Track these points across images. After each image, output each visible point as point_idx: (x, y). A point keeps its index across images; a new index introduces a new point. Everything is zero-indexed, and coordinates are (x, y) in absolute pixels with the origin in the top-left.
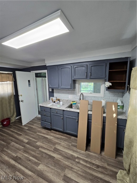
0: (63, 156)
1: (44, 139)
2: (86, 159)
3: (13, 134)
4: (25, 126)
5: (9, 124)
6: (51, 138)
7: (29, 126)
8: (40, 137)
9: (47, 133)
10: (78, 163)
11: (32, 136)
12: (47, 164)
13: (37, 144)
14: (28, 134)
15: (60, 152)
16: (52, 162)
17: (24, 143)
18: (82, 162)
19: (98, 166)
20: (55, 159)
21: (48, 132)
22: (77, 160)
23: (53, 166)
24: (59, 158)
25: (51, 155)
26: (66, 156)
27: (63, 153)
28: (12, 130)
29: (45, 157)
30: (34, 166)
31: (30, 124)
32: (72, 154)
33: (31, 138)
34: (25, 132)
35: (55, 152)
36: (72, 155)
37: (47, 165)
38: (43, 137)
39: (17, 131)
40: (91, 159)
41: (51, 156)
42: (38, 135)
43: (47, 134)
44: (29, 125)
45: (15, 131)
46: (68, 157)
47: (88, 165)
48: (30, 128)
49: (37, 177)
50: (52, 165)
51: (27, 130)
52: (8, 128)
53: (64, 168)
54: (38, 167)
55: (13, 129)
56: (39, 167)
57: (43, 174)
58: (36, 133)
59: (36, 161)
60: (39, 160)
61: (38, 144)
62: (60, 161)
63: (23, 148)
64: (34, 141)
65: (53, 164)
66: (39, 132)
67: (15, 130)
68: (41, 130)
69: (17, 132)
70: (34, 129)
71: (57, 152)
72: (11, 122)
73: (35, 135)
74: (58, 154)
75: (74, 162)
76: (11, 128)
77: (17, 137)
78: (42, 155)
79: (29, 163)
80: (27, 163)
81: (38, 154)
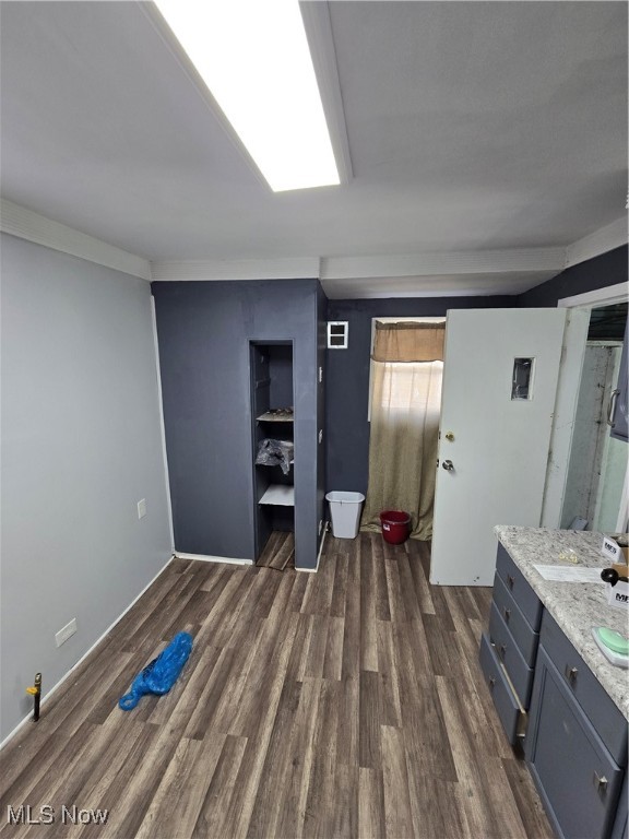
1: (433, 757)
3: (376, 586)
4: (437, 591)
5: (401, 542)
6: (469, 812)
7: (446, 609)
8: (428, 716)
9: (479, 741)
11: (410, 663)
12: (411, 758)
13: (384, 728)
14: (406, 641)
17: (358, 665)
21: (492, 750)
28: (387, 568)
31: (459, 603)
33: (394, 671)
34: (410, 618)
38: (436, 735)
39: (394, 590)
42: (434, 688)
43: (473, 748)
44: (451, 603)
45: (390, 584)
48: (439, 621)
51: (425, 617)
52: (385, 555)
55: (393, 567)
58: (437, 669)
60: (306, 819)
61: (389, 739)
63: (340, 678)
64: (389, 703)
66: (451, 683)
67: (393, 579)
68: (472, 687)
69: (390, 593)
70: (453, 643)
72: (416, 537)
73: (423, 677)
76: (393, 557)
77: (372, 611)
78: (339, 818)
79: (287, 764)
80: (284, 759)
81: (337, 783)
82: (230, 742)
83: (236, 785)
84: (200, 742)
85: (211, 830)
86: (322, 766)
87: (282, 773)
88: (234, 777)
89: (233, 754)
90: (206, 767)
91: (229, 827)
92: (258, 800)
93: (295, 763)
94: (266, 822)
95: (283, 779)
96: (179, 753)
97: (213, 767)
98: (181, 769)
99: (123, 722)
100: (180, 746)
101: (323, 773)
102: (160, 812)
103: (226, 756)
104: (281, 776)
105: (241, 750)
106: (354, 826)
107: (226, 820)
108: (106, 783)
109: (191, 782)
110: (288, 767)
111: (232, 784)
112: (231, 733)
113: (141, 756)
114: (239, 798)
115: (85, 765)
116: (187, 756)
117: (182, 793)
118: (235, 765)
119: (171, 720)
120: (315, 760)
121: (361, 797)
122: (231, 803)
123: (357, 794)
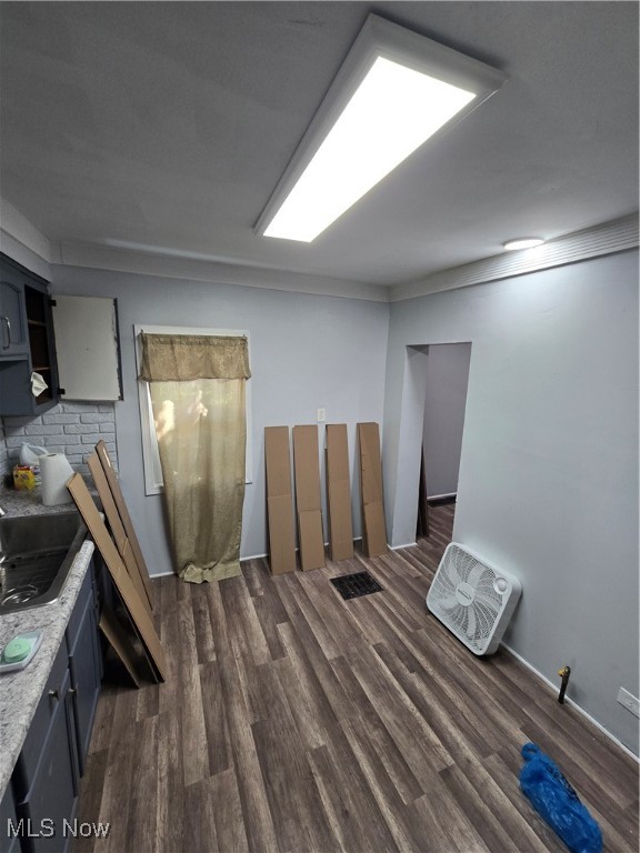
0: (227, 702)
2: (193, 640)
10: (217, 650)
12: (292, 728)
15: (215, 728)
16: (274, 717)
18: (210, 644)
19: (198, 613)
20: (258, 720)
22: (213, 658)
23: (280, 701)
24: (244, 708)
25: (254, 748)
26: (219, 696)
27: (214, 714)
29: (283, 764)
30: (338, 765)
32: (199, 683)
35: (232, 745)
36: (203, 680)
37: (293, 724)
40: (185, 631)
41: (256, 747)
46: (219, 685)
47: (209, 629)
49: (339, 715)
50: (282, 708)
53: (258, 673)
54: (325, 747)
56: (322, 743)
57: (321, 710)
59: (319, 780)
60: (311, 774)
62: (250, 699)
65: (276, 707)
71: (228, 740)
74: (230, 728)
75: (225, 660)
78: (285, 792)
79: (352, 805)
80: (358, 810)
81: (298, 820)
82: (416, 790)
83: (379, 759)
84: (438, 770)
85: (371, 726)
86: (319, 829)
87: (352, 796)
88: (386, 765)
89: (403, 780)
90: (413, 757)
91: (362, 735)
92: (356, 763)
93: (346, 814)
94: (340, 753)
95: (347, 791)
96: (442, 750)
97: (408, 760)
98: (428, 743)
99: (513, 741)
100: (449, 756)
101: (314, 821)
102: (410, 714)
103: (407, 774)
104: (350, 792)
105: (401, 790)
106: (271, 794)
107: (366, 736)
108: (460, 705)
109: (412, 741)
110: (350, 804)
111: (383, 759)
112: (423, 798)
113: (462, 730)
114: (370, 754)
115: (486, 703)
116: (436, 754)
117: (409, 731)
118: (393, 773)
119: (482, 769)
120: (329, 830)
121: (270, 824)
122: (372, 747)
123: (275, 823)
